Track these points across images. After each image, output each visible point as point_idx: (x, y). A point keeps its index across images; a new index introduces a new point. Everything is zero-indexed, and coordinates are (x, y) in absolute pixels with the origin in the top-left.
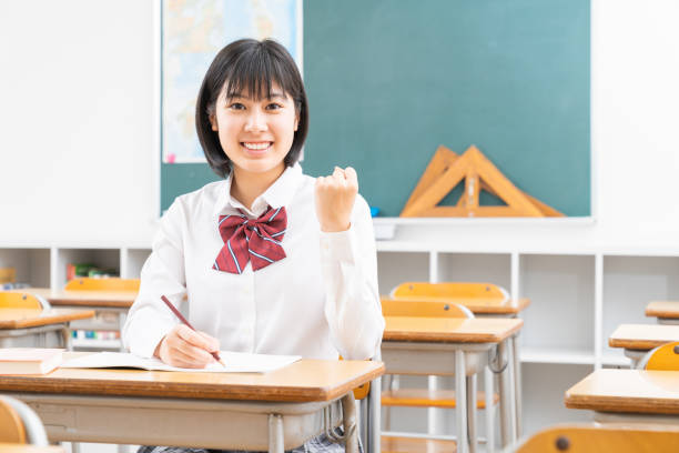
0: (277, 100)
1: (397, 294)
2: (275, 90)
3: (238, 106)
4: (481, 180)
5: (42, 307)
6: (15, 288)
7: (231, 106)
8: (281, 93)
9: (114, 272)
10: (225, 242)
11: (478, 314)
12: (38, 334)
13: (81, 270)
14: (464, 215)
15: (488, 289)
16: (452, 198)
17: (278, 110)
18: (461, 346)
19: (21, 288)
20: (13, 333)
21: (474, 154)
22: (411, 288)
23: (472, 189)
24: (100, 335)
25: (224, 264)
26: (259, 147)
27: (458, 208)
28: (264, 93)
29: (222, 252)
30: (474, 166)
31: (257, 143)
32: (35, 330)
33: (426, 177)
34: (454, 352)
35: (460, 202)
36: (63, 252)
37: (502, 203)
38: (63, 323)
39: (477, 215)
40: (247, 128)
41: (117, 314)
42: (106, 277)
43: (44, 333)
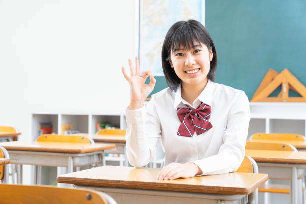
0: (198, 48)
1: (253, 138)
2: (196, 43)
3: (180, 55)
4: (290, 85)
5: (91, 143)
6: (73, 133)
7: (177, 55)
8: (199, 44)
9: (118, 126)
10: (182, 122)
11: (299, 149)
12: (90, 156)
13: (102, 125)
14: (282, 101)
15: (297, 137)
16: (276, 94)
17: (200, 53)
18: (296, 166)
19: (75, 133)
20: (80, 155)
21: (286, 73)
22: (260, 136)
23: (285, 89)
24: (111, 155)
25: (183, 132)
26: (194, 72)
27: (279, 98)
28: (191, 46)
29: (181, 126)
30: (286, 78)
31: (192, 71)
32: (90, 154)
33: (263, 83)
34: (292, 168)
35: (280, 95)
36: (95, 117)
37: (300, 96)
38: (101, 151)
39: (288, 102)
40: (186, 64)
41: (124, 147)
42: (114, 129)
43: (93, 155)
